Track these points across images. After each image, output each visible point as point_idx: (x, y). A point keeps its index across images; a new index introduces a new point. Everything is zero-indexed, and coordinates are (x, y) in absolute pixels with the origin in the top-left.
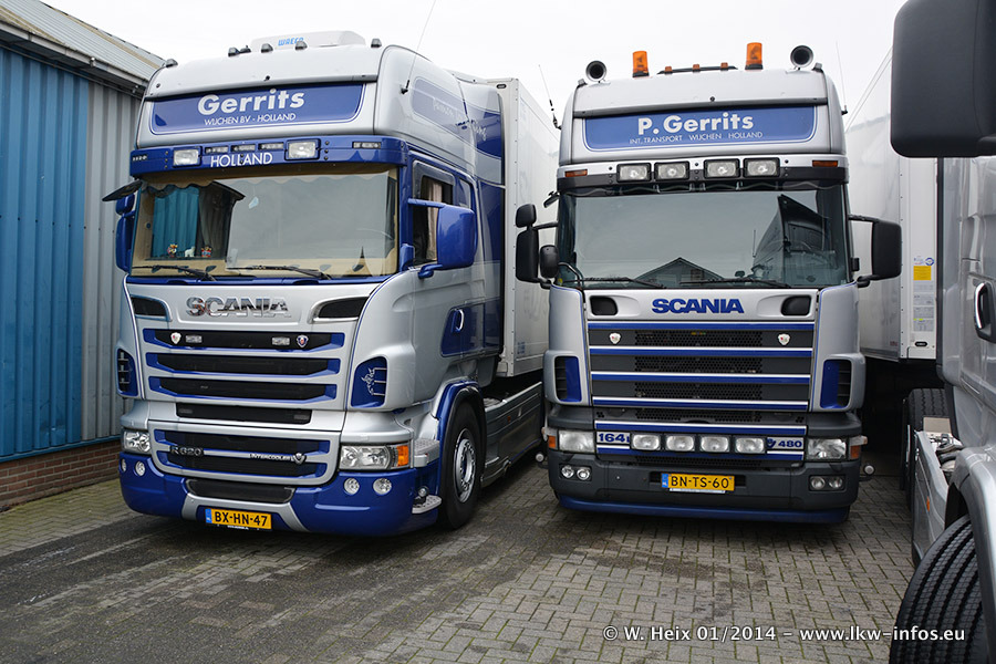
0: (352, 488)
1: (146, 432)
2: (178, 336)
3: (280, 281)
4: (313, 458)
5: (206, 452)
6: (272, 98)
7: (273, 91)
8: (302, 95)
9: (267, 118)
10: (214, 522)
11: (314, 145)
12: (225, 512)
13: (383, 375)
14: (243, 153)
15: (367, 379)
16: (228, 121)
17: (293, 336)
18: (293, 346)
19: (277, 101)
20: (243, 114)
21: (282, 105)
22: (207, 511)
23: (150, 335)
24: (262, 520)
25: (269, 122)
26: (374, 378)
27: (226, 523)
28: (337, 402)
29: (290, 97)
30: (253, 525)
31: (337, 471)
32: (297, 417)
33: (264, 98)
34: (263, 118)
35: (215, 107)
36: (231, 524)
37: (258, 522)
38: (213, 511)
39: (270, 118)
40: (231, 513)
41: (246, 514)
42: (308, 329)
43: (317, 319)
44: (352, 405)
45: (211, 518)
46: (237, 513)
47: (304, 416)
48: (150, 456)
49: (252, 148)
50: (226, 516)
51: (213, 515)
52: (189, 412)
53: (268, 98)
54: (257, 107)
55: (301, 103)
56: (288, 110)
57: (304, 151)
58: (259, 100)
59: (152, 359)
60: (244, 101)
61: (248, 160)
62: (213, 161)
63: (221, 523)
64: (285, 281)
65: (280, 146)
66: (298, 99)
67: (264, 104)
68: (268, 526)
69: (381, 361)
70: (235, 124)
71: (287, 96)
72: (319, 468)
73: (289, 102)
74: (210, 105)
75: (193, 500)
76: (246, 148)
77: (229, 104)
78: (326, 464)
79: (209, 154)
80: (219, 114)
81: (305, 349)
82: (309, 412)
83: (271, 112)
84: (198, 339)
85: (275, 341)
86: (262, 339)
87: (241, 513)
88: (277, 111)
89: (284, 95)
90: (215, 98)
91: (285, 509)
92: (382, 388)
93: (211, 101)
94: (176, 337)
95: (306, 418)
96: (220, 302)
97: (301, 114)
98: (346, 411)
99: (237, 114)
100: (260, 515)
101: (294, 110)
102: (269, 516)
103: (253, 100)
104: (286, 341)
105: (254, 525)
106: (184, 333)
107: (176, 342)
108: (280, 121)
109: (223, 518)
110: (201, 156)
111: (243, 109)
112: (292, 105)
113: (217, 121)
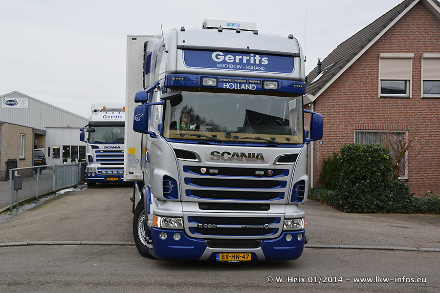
0: (289, 239)
1: (182, 217)
2: (205, 169)
3: (259, 145)
4: (272, 226)
5: (218, 226)
6: (252, 58)
7: (252, 55)
8: (267, 59)
9: (250, 67)
10: (220, 260)
11: (276, 83)
12: (227, 255)
13: (303, 188)
14: (241, 83)
15: (297, 190)
16: (230, 66)
17: (265, 170)
18: (266, 175)
19: (255, 60)
20: (237, 64)
21: (257, 62)
22: (217, 254)
23: (186, 169)
24: (246, 256)
25: (252, 70)
26: (299, 189)
27: (227, 260)
28: (284, 201)
29: (261, 59)
30: (241, 259)
31: (283, 231)
32: (262, 207)
33: (248, 58)
34: (248, 68)
35: (222, 58)
36: (230, 260)
37: (245, 258)
38: (221, 255)
39: (252, 68)
40: (230, 255)
41: (238, 254)
42: (273, 167)
43: (277, 163)
44: (291, 201)
45: (220, 258)
46: (233, 254)
47: (267, 207)
48: (184, 230)
49: (244, 81)
50: (227, 256)
51: (221, 257)
52: (206, 207)
53: (250, 58)
54: (245, 62)
55: (267, 62)
56: (260, 65)
57: (272, 86)
58: (245, 58)
59: (188, 181)
60: (238, 58)
61: (243, 87)
62: (224, 85)
63: (224, 260)
64: (262, 145)
65: (259, 82)
66: (265, 60)
67: (249, 61)
68: (249, 259)
69: (303, 182)
70: (234, 68)
71: (260, 58)
72: (275, 230)
73: (260, 61)
74: (219, 57)
75: (209, 250)
76: (242, 81)
77: (229, 58)
78: (278, 229)
79: (221, 82)
80: (224, 62)
81: (272, 176)
82: (269, 205)
83: (252, 65)
84: (216, 171)
85: (257, 173)
86: (251, 172)
87: (236, 254)
88: (255, 64)
89: (258, 57)
90: (221, 54)
91: (258, 250)
92: (303, 194)
93: (220, 55)
94: (204, 170)
95: (267, 208)
96: (229, 154)
97: (267, 68)
98: (287, 204)
99: (234, 63)
100: (245, 254)
101: (263, 66)
102: (250, 254)
103: (242, 57)
104: (262, 173)
105: (243, 259)
106: (208, 168)
107: (203, 173)
108: (257, 70)
109: (225, 257)
110: (217, 82)
111: (237, 61)
112: (262, 63)
113: (224, 66)
